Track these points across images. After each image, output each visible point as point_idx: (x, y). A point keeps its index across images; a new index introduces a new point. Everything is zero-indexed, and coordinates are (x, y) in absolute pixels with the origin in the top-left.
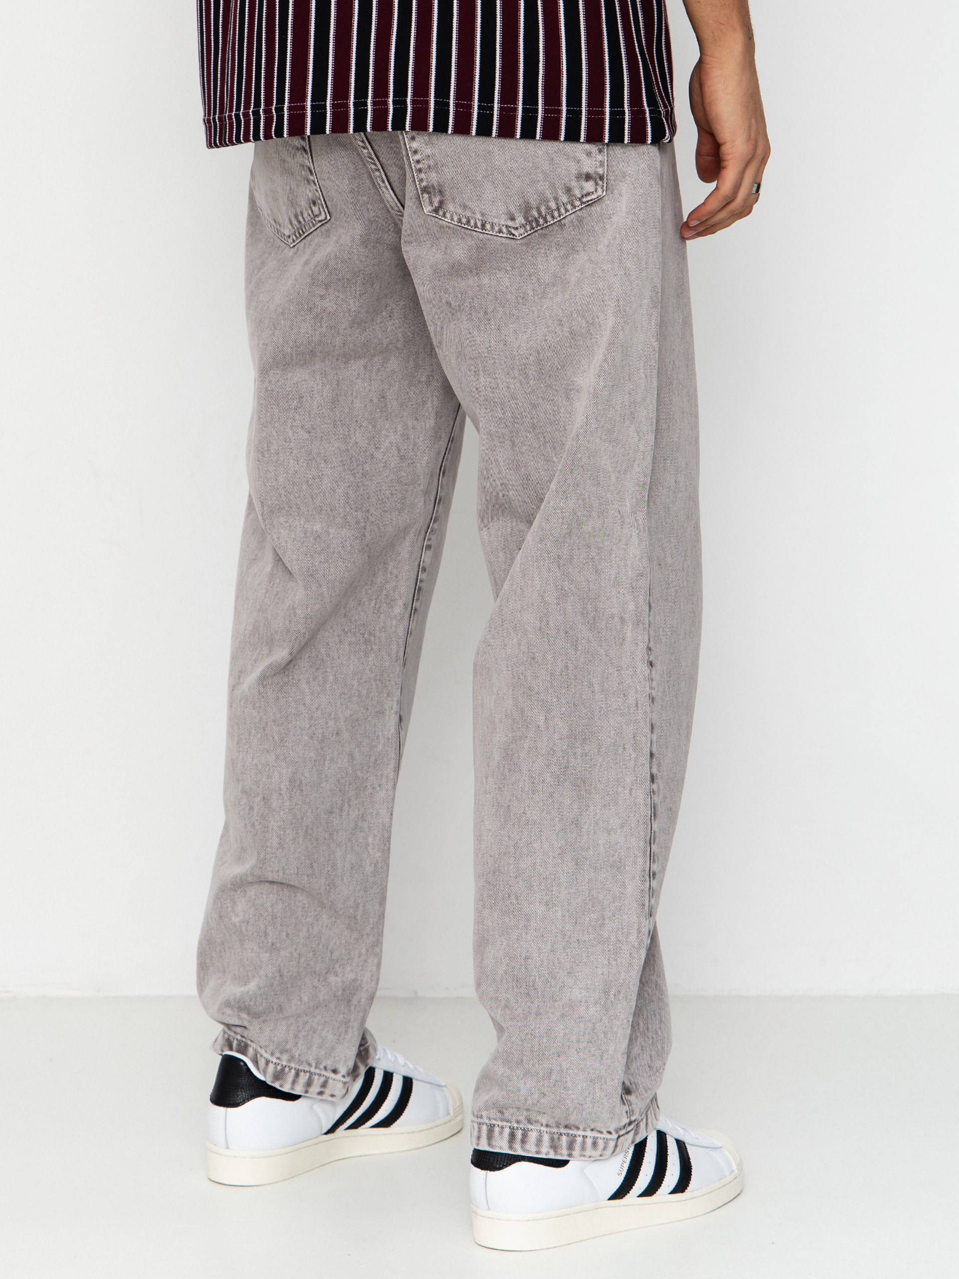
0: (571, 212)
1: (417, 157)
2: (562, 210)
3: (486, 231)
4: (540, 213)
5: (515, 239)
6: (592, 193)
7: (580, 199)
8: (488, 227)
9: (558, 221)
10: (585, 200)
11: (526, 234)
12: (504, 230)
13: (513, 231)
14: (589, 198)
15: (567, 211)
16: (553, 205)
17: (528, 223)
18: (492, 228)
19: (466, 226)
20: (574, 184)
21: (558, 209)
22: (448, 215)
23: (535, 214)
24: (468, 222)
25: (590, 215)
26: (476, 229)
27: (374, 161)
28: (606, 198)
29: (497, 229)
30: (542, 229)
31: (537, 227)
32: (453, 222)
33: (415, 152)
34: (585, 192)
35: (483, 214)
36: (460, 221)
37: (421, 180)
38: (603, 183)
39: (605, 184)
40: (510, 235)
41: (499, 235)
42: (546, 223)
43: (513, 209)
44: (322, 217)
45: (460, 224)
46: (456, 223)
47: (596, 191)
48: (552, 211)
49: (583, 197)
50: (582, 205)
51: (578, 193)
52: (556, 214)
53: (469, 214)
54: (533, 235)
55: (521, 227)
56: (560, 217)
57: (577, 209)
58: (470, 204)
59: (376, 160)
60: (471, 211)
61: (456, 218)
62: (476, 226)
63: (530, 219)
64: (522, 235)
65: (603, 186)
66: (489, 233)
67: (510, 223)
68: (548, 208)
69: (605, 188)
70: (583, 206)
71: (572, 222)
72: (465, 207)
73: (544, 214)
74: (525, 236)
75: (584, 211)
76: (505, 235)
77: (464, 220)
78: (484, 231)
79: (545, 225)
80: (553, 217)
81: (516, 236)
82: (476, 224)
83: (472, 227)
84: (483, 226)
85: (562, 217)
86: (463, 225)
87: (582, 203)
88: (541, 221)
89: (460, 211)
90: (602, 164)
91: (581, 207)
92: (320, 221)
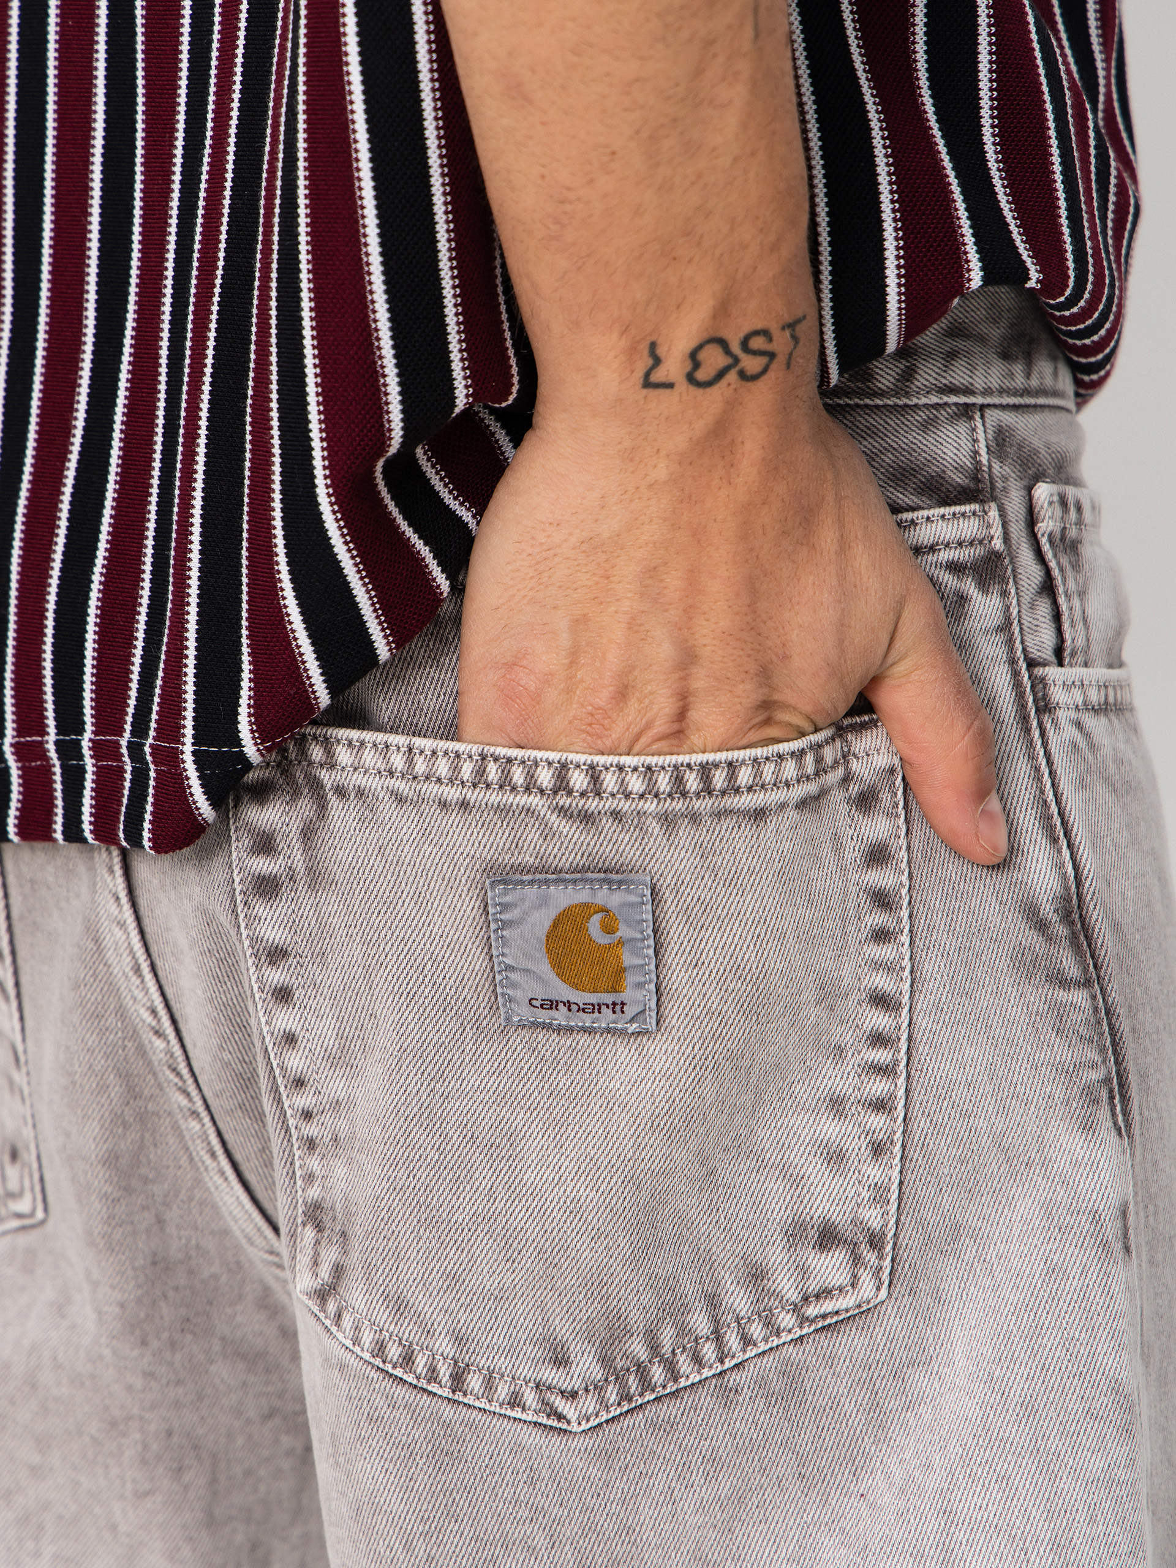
0: (763, 1347)
1: (304, 1100)
2: (732, 1340)
3: (465, 1395)
4: (654, 1348)
5: (565, 1431)
6: (841, 1289)
7: (796, 1308)
8: (474, 1382)
9: (714, 1375)
10: (812, 1311)
11: (604, 1416)
12: (530, 1397)
13: (560, 1404)
14: (828, 1306)
15: (747, 1341)
16: (701, 1323)
17: (612, 1378)
18: (489, 1383)
19: (399, 1372)
20: (776, 1256)
21: (718, 1337)
22: (347, 1321)
23: (641, 1352)
24: (408, 1359)
25: (830, 1360)
26: (433, 1388)
27: (184, 1082)
28: (889, 1308)
29: (503, 1391)
30: (658, 1399)
31: (641, 1395)
32: (357, 1349)
33: (299, 1083)
34: (813, 1286)
35: (460, 1341)
36: (380, 1349)
37: (310, 1178)
38: (881, 1257)
39: (887, 1263)
40: (548, 1416)
41: (509, 1413)
42: (676, 1380)
43: (562, 1328)
44: (23, 1205)
45: (378, 1362)
46: (367, 1356)
47: (853, 1285)
48: (696, 1340)
49: (806, 1299)
50: (801, 1328)
51: (788, 1287)
52: (709, 1351)
53: (410, 1331)
54: (628, 1421)
55: (587, 1390)
56: (722, 1362)
57: (785, 1337)
58: (418, 1300)
59: (190, 1081)
60: (421, 1323)
61: (367, 1338)
62: (432, 1374)
63: (620, 1364)
64: (588, 1420)
65: (880, 1269)
66: (477, 1404)
67: (550, 1375)
68: (683, 1330)
69: (885, 1276)
70: (805, 1331)
71: (761, 1383)
72: (399, 1306)
73: (666, 1350)
74: (600, 1425)
75: (808, 1346)
76: (529, 1417)
77: (394, 1351)
78: (459, 1396)
79: (671, 1387)
80: (698, 1361)
81: (569, 1422)
82: (432, 1370)
83: (418, 1378)
84: (458, 1380)
85: (728, 1364)
86: (389, 1367)
87: (803, 1320)
88: (658, 1373)
89: (383, 1316)
90: (879, 1196)
91: (798, 1333)
92: (19, 1216)
